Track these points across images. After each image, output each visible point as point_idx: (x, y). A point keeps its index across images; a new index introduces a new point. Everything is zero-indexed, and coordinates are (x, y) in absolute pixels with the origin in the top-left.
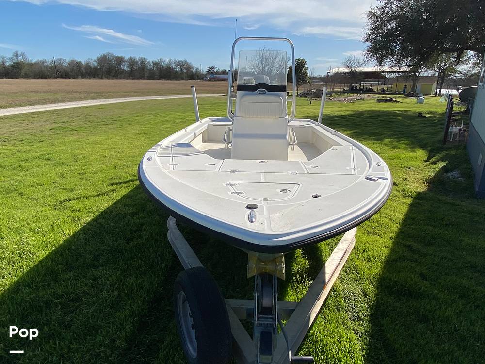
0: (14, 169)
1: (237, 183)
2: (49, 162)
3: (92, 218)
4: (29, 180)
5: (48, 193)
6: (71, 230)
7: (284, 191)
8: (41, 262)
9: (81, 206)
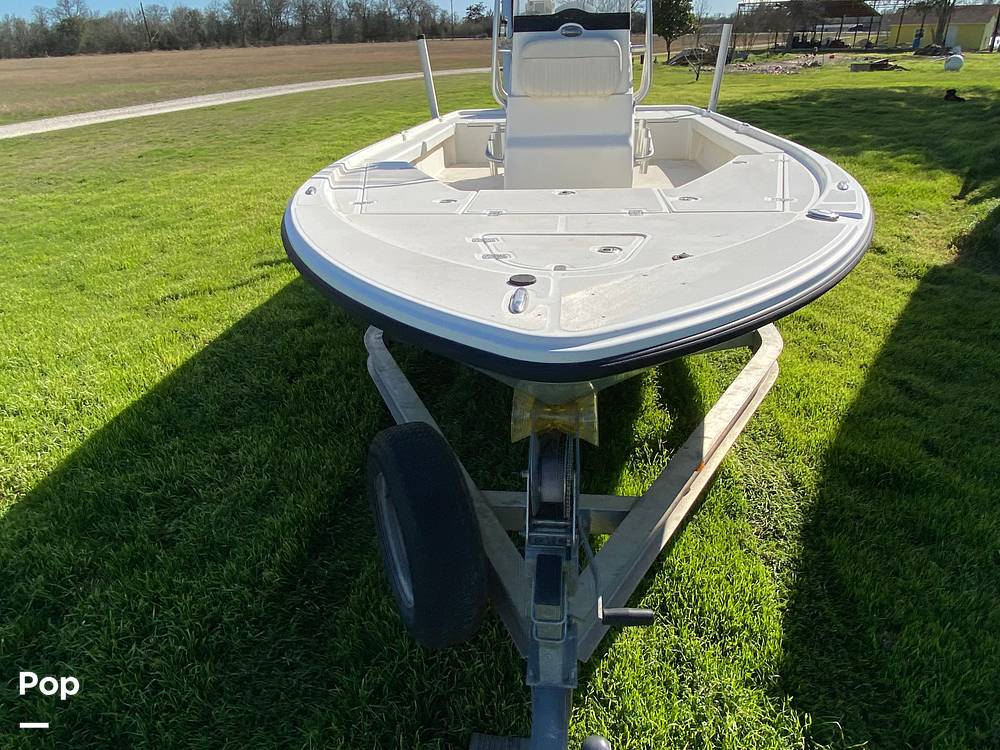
0: (68, 238)
1: (499, 237)
2: (136, 222)
3: (220, 331)
4: (96, 259)
5: (132, 284)
6: (176, 356)
7: (606, 250)
8: (117, 419)
9: (197, 309)
